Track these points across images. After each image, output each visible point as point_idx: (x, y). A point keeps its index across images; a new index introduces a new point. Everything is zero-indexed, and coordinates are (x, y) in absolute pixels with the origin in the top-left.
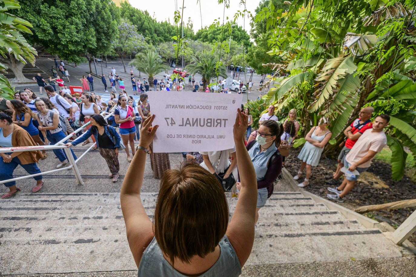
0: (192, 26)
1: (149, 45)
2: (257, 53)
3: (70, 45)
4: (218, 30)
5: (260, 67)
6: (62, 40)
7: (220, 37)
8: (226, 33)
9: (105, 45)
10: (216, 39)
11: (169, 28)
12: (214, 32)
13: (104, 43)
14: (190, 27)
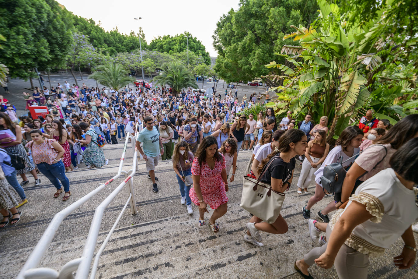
0: (143, 36)
1: (106, 57)
2: (225, 63)
3: (16, 59)
4: (173, 41)
5: (229, 76)
6: (6, 53)
7: (176, 47)
8: (182, 44)
9: (60, 57)
10: (173, 50)
11: (120, 38)
12: (169, 42)
13: (58, 55)
14: (141, 37)
